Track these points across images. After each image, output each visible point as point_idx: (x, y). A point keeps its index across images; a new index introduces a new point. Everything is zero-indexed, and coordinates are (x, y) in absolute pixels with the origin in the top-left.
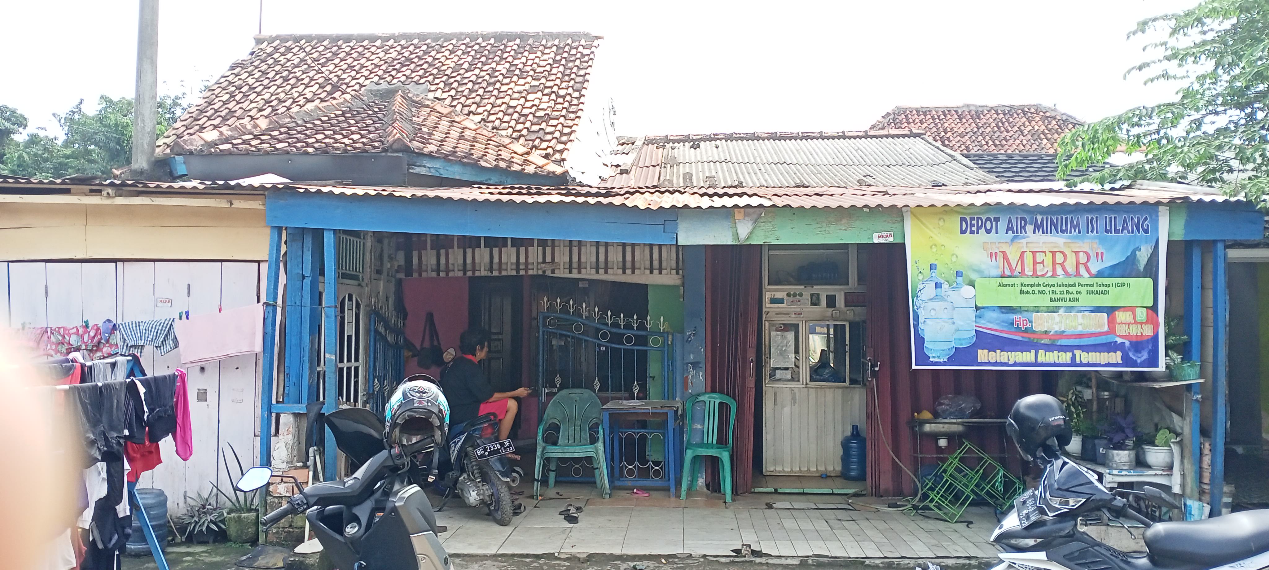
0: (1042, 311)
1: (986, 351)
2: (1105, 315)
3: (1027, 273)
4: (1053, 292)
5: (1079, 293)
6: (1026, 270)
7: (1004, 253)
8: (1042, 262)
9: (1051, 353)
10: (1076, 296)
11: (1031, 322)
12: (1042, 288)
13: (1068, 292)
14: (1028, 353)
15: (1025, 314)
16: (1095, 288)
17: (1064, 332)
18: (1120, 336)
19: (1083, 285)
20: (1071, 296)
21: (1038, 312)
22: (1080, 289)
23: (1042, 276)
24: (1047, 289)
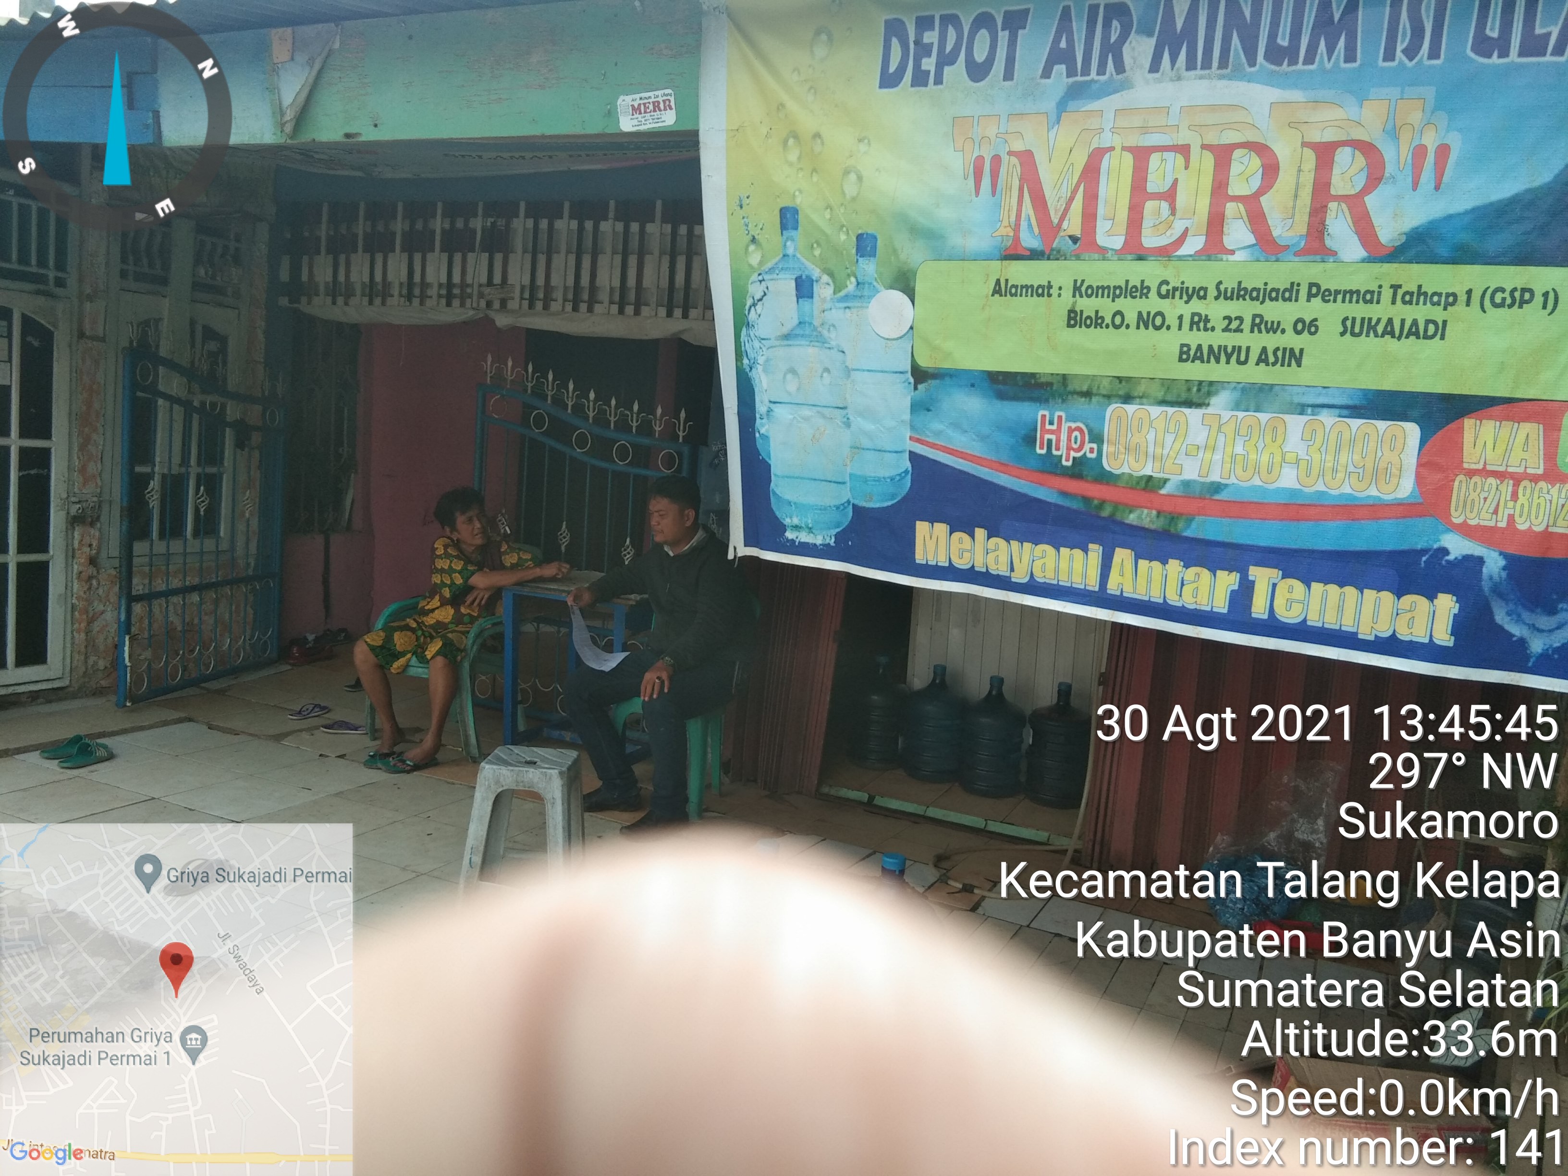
0: (1142, 398)
1: (941, 528)
2: (1412, 431)
3: (1102, 240)
4: (1199, 322)
5: (1307, 327)
6: (1102, 226)
7: (1027, 159)
8: (1170, 196)
9: (1156, 565)
10: (1290, 340)
11: (1097, 438)
12: (1152, 304)
13: (1259, 324)
14: (1078, 553)
15: (1080, 405)
16: (1380, 311)
17: (1217, 487)
18: (1466, 530)
19: (1328, 296)
20: (1271, 341)
21: (1127, 399)
22: (1314, 309)
23: (1165, 253)
24: (1173, 309)
